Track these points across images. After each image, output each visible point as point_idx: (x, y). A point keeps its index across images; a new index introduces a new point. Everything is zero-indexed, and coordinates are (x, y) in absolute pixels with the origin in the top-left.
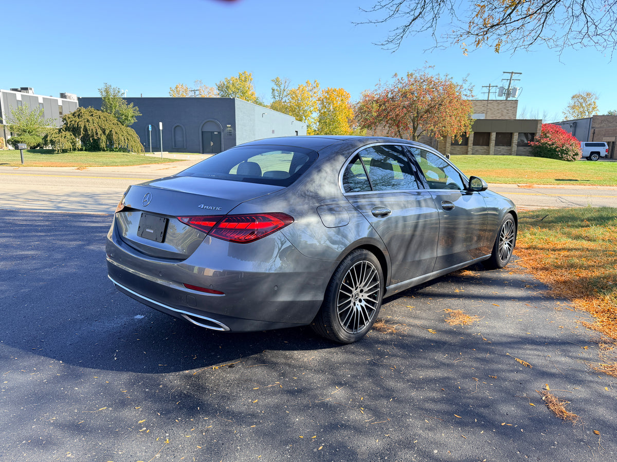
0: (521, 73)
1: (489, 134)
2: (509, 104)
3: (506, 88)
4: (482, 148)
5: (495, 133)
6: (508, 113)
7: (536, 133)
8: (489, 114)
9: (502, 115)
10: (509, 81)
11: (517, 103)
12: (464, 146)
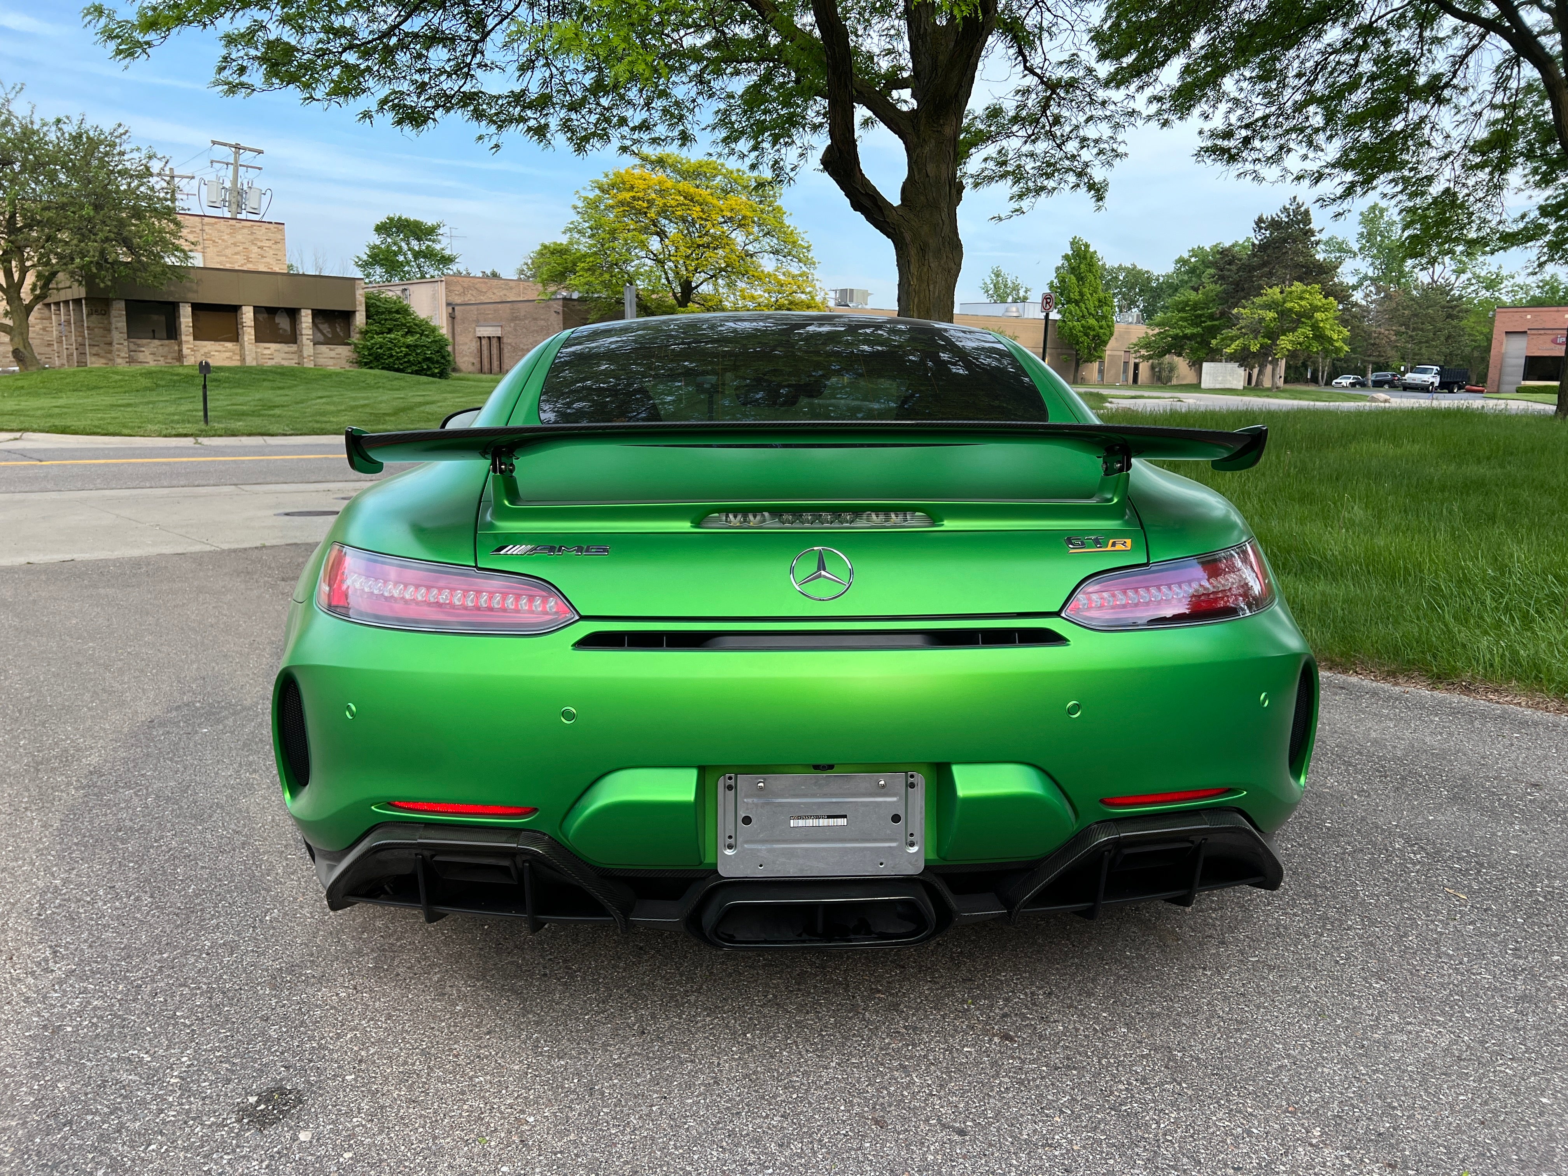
0: (260, 152)
1: (234, 310)
2: (261, 232)
3: (228, 185)
4: (220, 348)
5: (251, 308)
6: (263, 257)
7: (354, 312)
8: (211, 251)
9: (248, 260)
10: (231, 167)
11: (282, 230)
12: (167, 342)
